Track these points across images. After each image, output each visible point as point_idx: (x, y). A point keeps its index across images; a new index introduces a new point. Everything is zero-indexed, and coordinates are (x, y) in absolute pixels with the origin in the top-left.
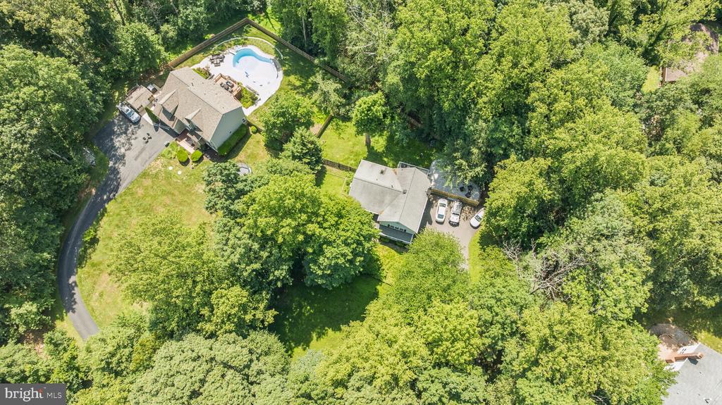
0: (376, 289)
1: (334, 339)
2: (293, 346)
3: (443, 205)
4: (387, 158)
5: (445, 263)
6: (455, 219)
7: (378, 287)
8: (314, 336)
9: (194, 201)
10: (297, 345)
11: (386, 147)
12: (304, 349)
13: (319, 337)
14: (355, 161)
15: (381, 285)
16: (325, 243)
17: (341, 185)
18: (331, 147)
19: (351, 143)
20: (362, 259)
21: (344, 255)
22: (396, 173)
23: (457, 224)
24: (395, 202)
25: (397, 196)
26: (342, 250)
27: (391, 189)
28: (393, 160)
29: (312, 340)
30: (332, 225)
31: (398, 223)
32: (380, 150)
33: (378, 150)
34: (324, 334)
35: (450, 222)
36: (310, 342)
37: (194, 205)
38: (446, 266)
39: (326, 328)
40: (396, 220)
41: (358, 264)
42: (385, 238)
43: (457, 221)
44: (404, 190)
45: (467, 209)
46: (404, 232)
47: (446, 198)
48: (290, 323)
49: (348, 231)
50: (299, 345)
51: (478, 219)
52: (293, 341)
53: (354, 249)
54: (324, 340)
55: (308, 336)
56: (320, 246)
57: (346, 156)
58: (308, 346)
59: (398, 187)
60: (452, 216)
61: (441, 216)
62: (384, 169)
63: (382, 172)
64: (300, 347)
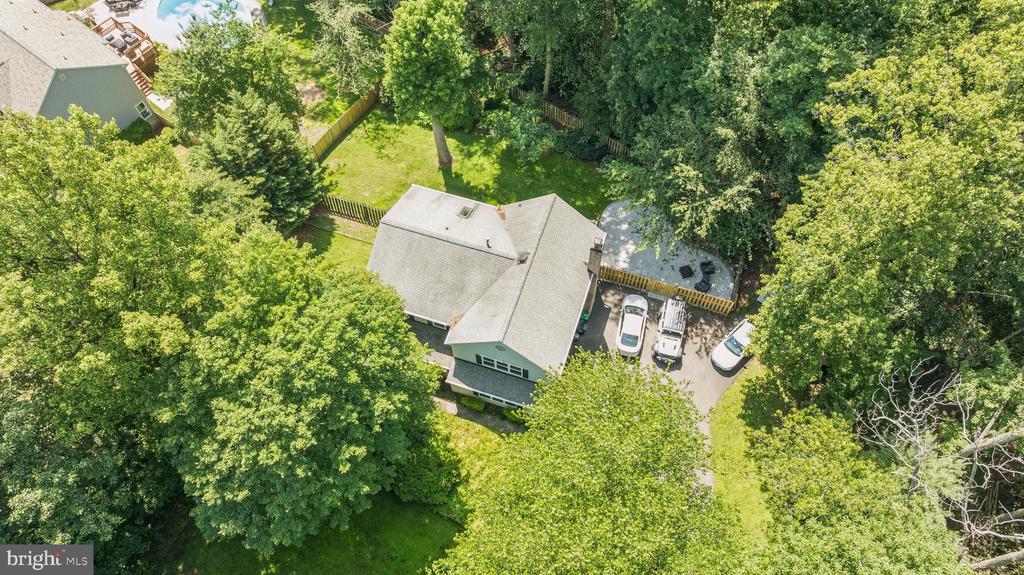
3: (636, 312)
5: (644, 468)
6: (670, 347)
16: (215, 392)
19: (403, 165)
20: (361, 451)
21: (282, 435)
22: (503, 216)
23: (677, 363)
24: (494, 289)
25: (500, 273)
26: (273, 415)
27: (486, 251)
30: (238, 324)
31: (500, 347)
35: (655, 356)
38: (648, 479)
40: (494, 336)
41: (344, 469)
42: (474, 398)
43: (676, 353)
44: (522, 255)
46: (524, 379)
47: (644, 295)
49: (297, 345)
51: (736, 347)
53: (323, 415)
56: (202, 401)
59: (505, 246)
60: (663, 338)
61: (629, 340)
63: (465, 214)
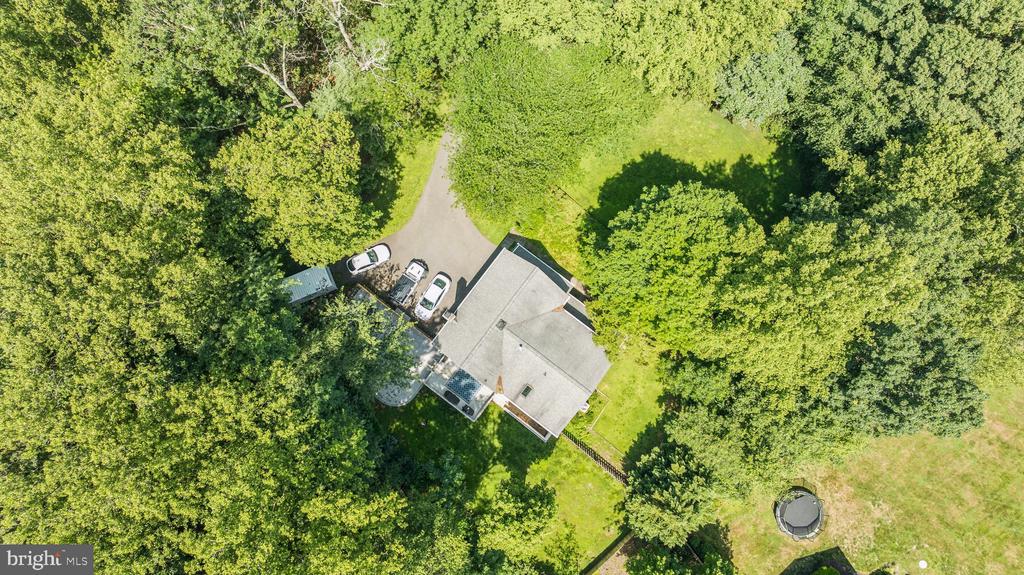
0: (602, 204)
1: (696, 153)
2: (766, 169)
3: (426, 303)
4: (492, 446)
7: (597, 206)
8: (728, 170)
9: (901, 490)
10: (759, 169)
11: (485, 469)
12: (749, 157)
13: (720, 166)
14: (559, 463)
15: (591, 207)
17: (604, 418)
18: (597, 511)
27: (524, 342)
28: (483, 438)
29: (733, 166)
32: (500, 467)
33: (503, 468)
34: (712, 167)
36: (738, 164)
37: (904, 483)
39: (705, 174)
44: (501, 328)
45: (385, 285)
48: (764, 205)
50: (756, 166)
51: (373, 257)
52: (765, 176)
54: (715, 158)
55: (739, 173)
57: (572, 479)
58: (742, 158)
59: (510, 342)
62: (521, 398)
63: (527, 391)
64: (756, 162)
